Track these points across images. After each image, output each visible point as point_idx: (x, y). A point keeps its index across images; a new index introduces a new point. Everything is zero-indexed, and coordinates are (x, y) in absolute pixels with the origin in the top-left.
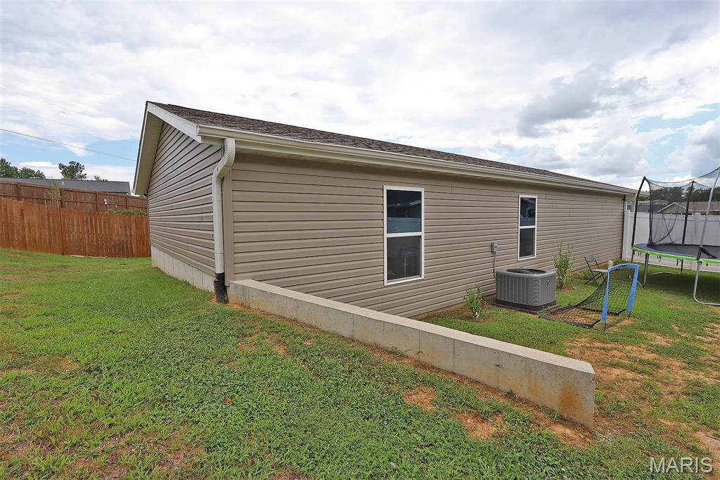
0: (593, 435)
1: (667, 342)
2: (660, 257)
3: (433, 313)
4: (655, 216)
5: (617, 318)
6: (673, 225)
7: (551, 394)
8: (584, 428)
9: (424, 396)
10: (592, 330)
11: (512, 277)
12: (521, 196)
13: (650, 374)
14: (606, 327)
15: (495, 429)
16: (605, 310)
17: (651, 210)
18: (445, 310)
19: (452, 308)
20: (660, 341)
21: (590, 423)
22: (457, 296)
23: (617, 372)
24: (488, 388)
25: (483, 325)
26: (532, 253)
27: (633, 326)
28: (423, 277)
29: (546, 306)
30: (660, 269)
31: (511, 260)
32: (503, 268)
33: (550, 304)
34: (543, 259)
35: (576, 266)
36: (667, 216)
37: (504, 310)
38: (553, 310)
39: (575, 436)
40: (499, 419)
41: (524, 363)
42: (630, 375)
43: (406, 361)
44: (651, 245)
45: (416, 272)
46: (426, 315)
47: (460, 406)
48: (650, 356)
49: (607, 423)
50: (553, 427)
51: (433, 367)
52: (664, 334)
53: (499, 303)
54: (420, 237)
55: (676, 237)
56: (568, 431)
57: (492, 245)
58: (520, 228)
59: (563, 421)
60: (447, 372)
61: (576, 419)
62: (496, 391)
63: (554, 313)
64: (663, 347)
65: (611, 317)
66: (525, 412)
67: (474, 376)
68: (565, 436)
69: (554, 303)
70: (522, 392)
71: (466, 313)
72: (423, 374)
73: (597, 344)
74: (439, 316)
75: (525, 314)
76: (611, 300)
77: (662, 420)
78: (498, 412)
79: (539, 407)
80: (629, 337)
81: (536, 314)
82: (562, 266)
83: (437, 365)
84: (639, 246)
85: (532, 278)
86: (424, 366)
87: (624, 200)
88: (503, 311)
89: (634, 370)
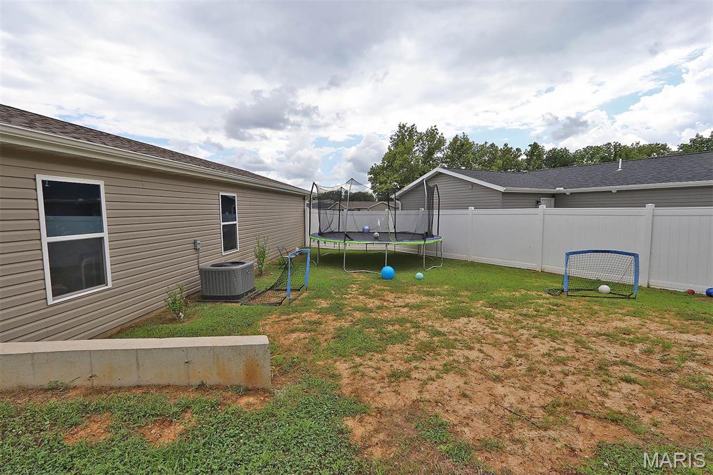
0: (272, 394)
1: (328, 304)
2: (325, 243)
3: (128, 325)
4: (322, 211)
5: (299, 292)
6: (333, 218)
7: (236, 372)
8: (265, 391)
9: (95, 426)
10: (281, 306)
11: (215, 272)
12: (221, 194)
13: (315, 331)
14: (291, 301)
15: (182, 427)
16: (289, 288)
17: (320, 207)
18: (144, 318)
19: (152, 315)
20: (324, 304)
21: (269, 385)
22: (157, 301)
23: (294, 335)
24: (177, 388)
25: (187, 325)
26: (234, 247)
27: (308, 297)
28: (110, 286)
29: (247, 293)
30: (326, 251)
31: (215, 255)
32: (207, 264)
33: (251, 291)
34: (244, 253)
35: (271, 255)
36: (328, 212)
37: (209, 305)
38: (253, 295)
39: (256, 401)
40: (188, 415)
41: (211, 353)
42: (302, 335)
43: (72, 393)
44: (321, 234)
45: (101, 280)
46: (119, 328)
47: (143, 419)
48: (315, 318)
49: (284, 379)
50: (239, 401)
51: (112, 388)
52: (326, 299)
53: (205, 298)
54: (102, 239)
55: (334, 228)
56: (251, 399)
57: (195, 242)
58: (222, 224)
59: (248, 391)
60: (129, 389)
61: (259, 386)
62: (186, 388)
63: (254, 299)
64: (325, 308)
65: (294, 293)
66: (213, 398)
67: (164, 382)
68: (248, 405)
69: (254, 289)
70: (213, 380)
71: (169, 317)
72: (95, 400)
73: (283, 317)
74: (137, 325)
75: (230, 304)
76: (292, 280)
77: (318, 363)
78: (187, 408)
79: (228, 388)
80: (306, 306)
81: (238, 302)
82: (261, 256)
83: (116, 383)
84: (313, 235)
85: (234, 270)
86: (99, 391)
87: (304, 199)
88: (208, 307)
89: (305, 330)
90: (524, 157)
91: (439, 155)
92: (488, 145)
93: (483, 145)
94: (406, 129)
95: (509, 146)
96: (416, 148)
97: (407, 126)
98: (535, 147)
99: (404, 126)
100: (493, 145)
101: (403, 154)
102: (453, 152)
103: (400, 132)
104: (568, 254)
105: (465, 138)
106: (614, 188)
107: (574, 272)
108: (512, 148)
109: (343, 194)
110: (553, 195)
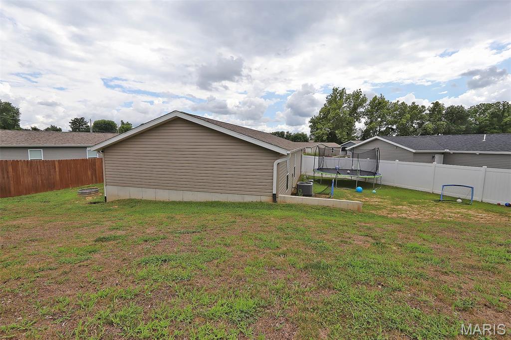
2: (326, 175)
7: (356, 208)
26: (295, 176)
38: (314, 195)
44: (319, 169)
58: (294, 167)
84: (315, 170)
90: (428, 112)
91: (361, 110)
92: (399, 103)
93: (396, 103)
94: (338, 91)
95: (416, 104)
96: (345, 105)
97: (339, 89)
98: (437, 105)
99: (337, 89)
100: (403, 103)
101: (335, 109)
102: (372, 108)
103: (334, 93)
104: (444, 186)
105: (382, 98)
106: (478, 152)
107: (446, 193)
108: (418, 105)
109: (285, 134)
110: (443, 153)
